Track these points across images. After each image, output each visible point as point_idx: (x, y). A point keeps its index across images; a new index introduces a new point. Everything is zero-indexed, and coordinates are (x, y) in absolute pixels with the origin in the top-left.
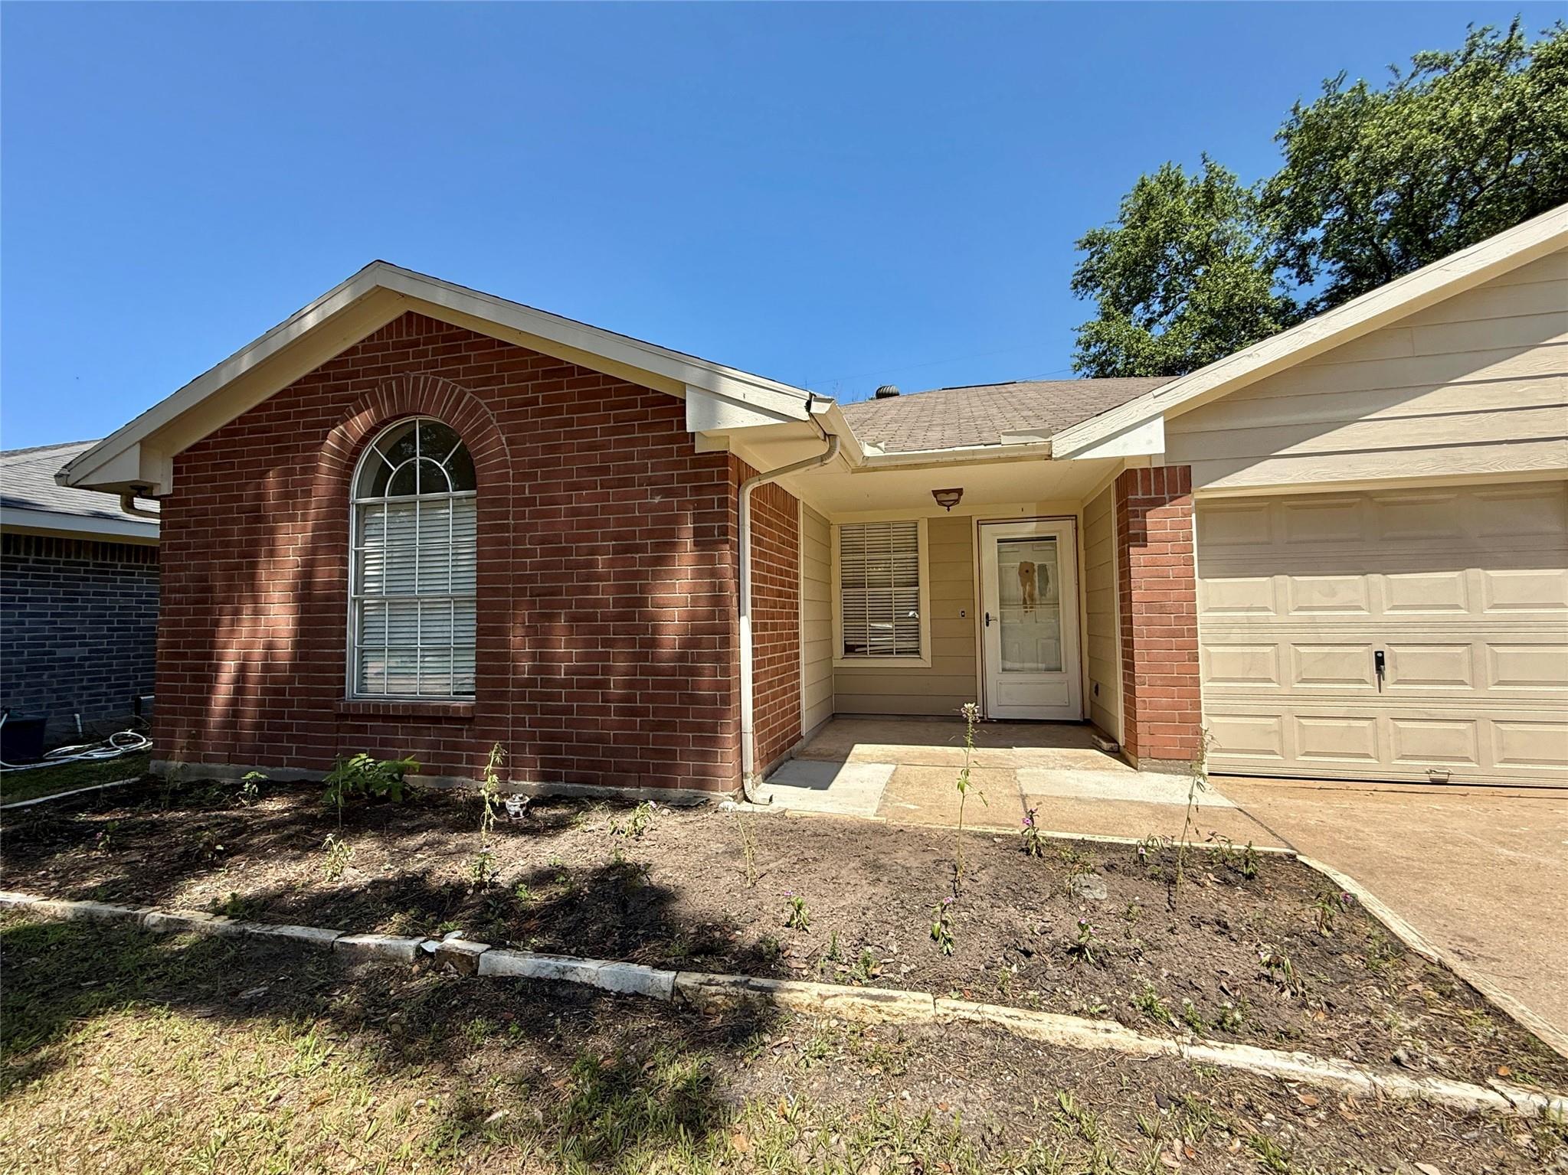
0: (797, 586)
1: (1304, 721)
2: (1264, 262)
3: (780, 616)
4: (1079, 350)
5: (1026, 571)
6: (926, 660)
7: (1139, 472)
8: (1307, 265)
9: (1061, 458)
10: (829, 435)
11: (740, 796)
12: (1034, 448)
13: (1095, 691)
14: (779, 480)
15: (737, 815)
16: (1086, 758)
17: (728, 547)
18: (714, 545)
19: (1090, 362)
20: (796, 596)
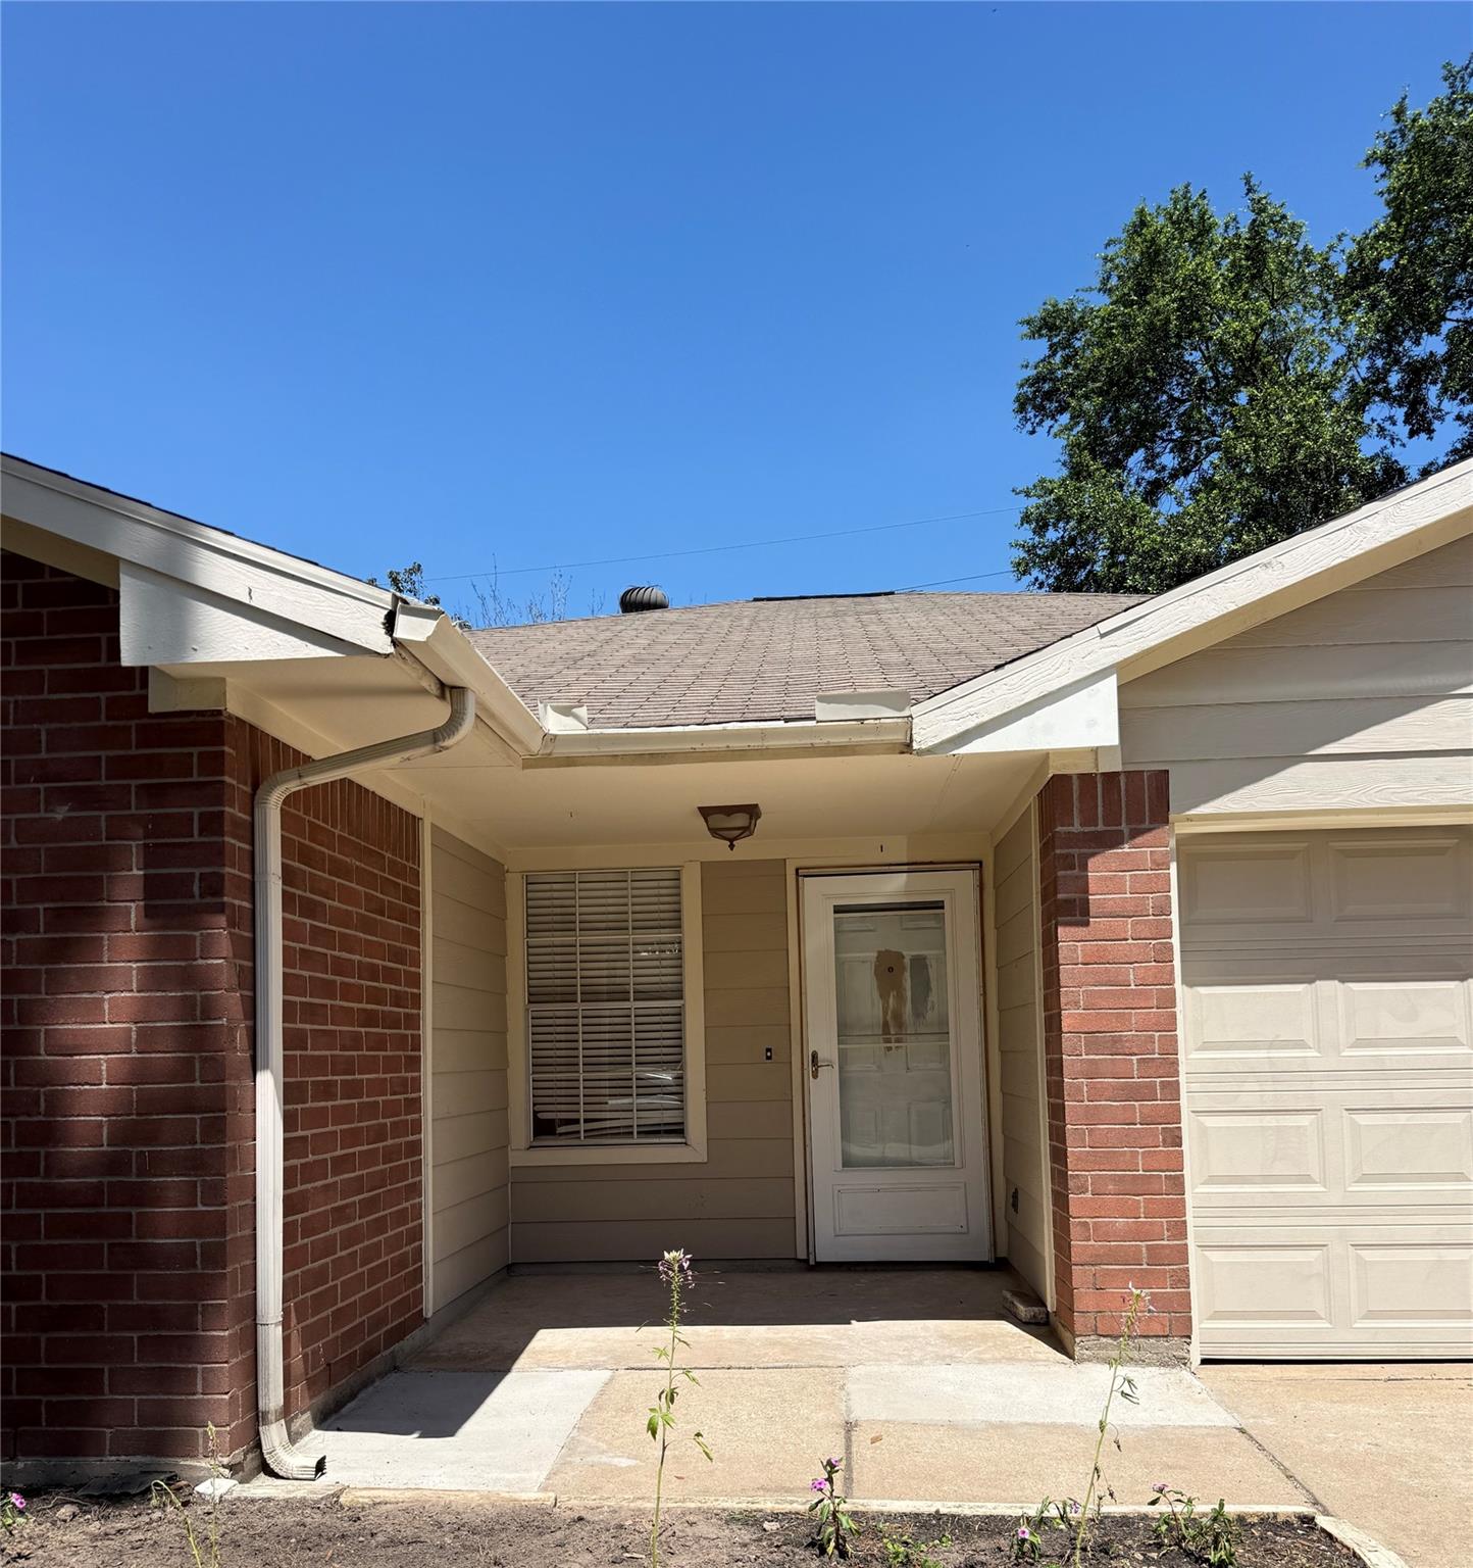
0: (416, 1001)
1: (1367, 1255)
2: (1351, 391)
3: (370, 1065)
4: (1026, 534)
5: (888, 968)
6: (696, 1147)
7: (1075, 779)
8: (1423, 401)
9: (929, 751)
10: (453, 688)
11: (250, 1462)
12: (878, 729)
13: (1010, 1202)
14: (361, 774)
15: (233, 1507)
16: (984, 1338)
17: (222, 920)
18: (191, 916)
19: (1046, 559)
20: (414, 1022)
